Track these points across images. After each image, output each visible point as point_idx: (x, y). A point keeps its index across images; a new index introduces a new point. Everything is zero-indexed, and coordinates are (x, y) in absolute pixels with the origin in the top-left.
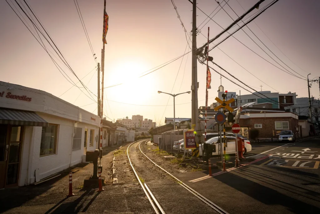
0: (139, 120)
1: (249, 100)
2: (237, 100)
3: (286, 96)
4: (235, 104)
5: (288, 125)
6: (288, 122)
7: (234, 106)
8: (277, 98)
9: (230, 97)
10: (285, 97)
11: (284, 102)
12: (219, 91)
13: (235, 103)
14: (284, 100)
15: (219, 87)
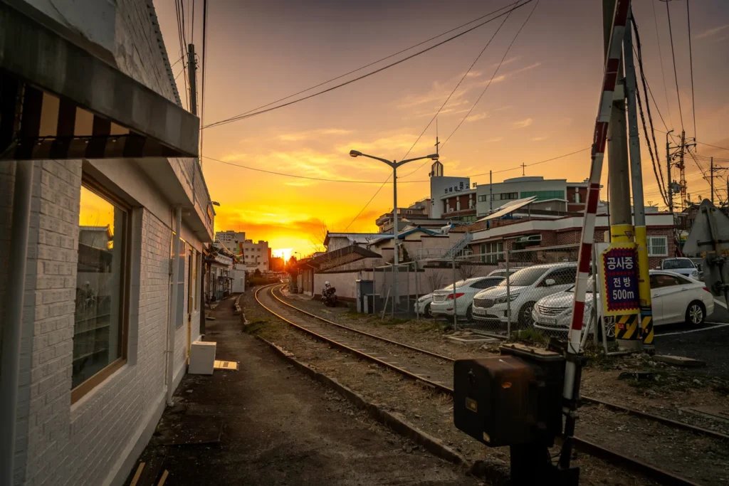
0: (237, 242)
1: (501, 194)
2: (474, 195)
3: (580, 188)
4: (471, 205)
5: (666, 245)
6: (666, 238)
7: (468, 207)
8: (563, 191)
9: (459, 189)
10: (577, 190)
11: (575, 201)
12: (433, 173)
13: (471, 202)
14: (575, 197)
15: (433, 166)
